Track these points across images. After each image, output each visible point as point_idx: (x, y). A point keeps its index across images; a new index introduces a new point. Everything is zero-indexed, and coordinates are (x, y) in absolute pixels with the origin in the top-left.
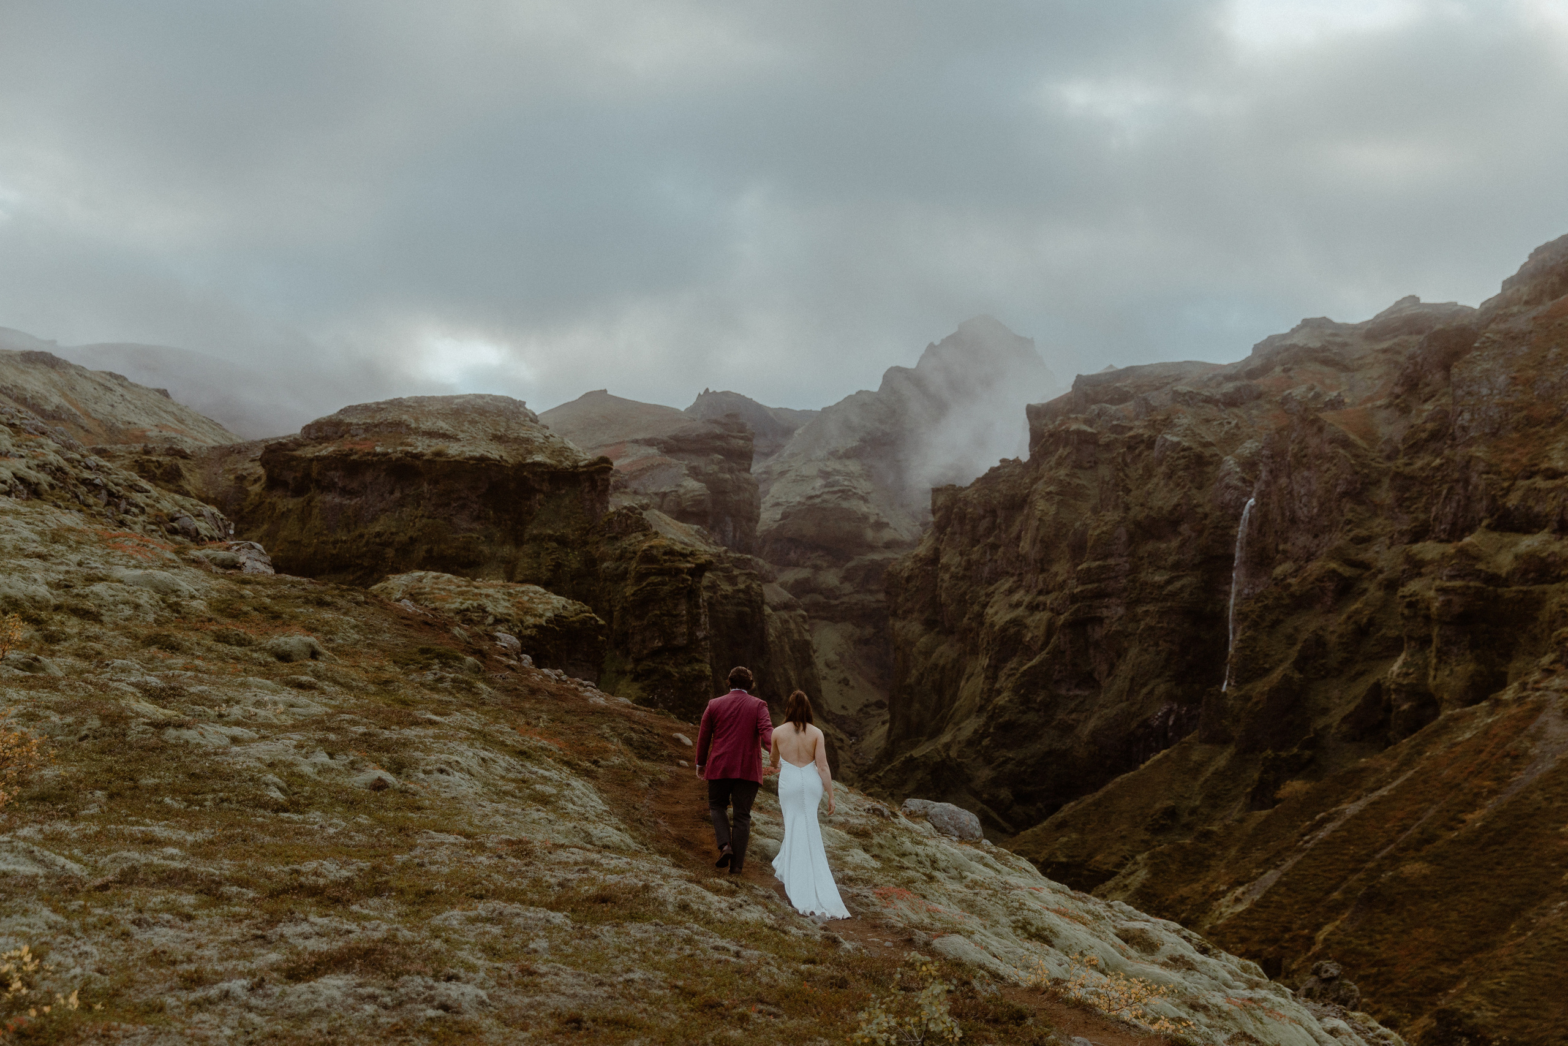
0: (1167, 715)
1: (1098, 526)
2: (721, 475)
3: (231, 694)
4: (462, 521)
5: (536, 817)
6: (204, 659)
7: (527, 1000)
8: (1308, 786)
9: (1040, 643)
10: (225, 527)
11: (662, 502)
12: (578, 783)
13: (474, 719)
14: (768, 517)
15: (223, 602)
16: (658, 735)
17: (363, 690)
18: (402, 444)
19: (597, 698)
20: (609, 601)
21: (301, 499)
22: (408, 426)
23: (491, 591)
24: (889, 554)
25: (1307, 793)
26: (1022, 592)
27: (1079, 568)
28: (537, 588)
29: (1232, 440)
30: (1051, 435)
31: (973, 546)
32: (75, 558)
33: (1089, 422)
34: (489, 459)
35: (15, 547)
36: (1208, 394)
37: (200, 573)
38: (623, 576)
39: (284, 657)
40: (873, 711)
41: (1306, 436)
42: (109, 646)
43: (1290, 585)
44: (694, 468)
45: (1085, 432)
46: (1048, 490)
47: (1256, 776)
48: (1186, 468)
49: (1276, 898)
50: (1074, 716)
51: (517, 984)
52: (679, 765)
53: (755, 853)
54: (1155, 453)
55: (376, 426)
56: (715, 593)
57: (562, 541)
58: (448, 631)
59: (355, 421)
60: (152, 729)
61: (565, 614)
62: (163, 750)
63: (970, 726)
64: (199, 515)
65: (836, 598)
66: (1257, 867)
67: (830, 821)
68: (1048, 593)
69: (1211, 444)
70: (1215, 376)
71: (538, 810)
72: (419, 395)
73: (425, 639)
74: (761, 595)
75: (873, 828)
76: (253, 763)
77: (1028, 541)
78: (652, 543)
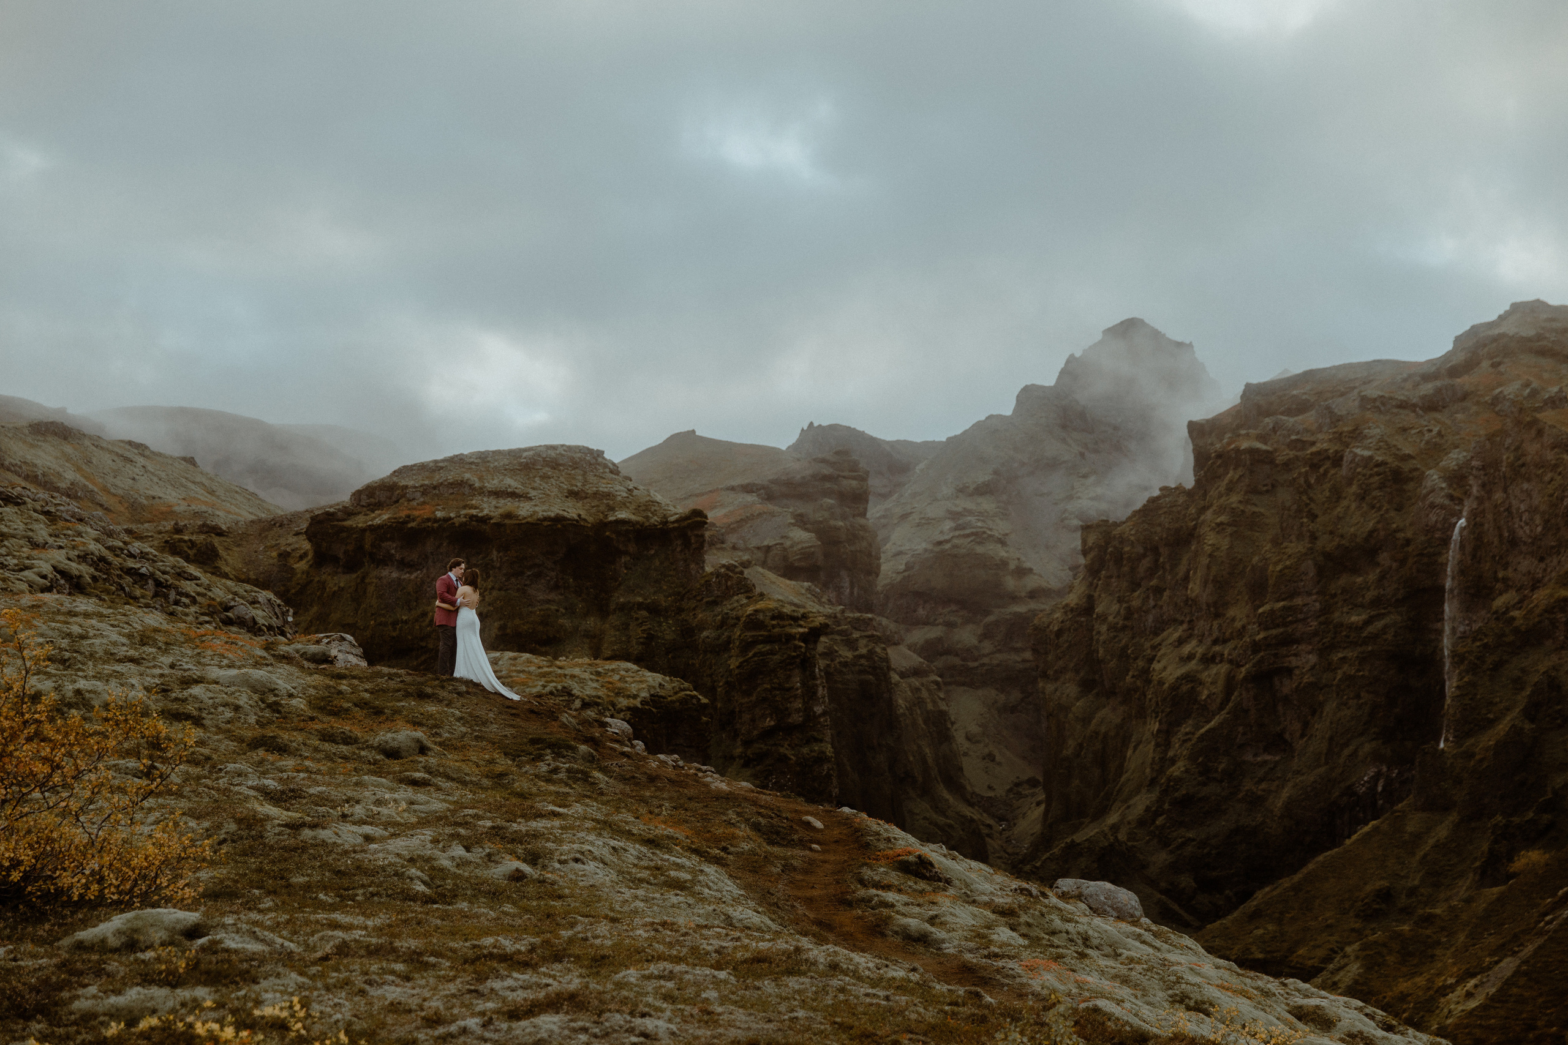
0: (1375, 779)
1: (1280, 561)
2: (832, 523)
3: (350, 794)
4: (539, 592)
5: (676, 902)
6: (313, 759)
7: (709, 1033)
8: (1547, 856)
9: (1219, 701)
10: (283, 614)
11: (766, 557)
12: (711, 870)
13: (595, 809)
14: (890, 569)
15: (323, 699)
16: (787, 818)
17: (478, 785)
18: (465, 507)
19: (719, 784)
20: (711, 676)
21: (354, 576)
22: (471, 486)
23: (577, 671)
24: (1033, 605)
25: (1547, 865)
26: (1194, 642)
27: (1261, 610)
28: (630, 665)
29: (1435, 450)
30: (1219, 456)
31: (1134, 591)
32: (167, 660)
33: (1262, 438)
34: (564, 518)
35: (106, 652)
36: (1402, 398)
37: (293, 669)
38: (726, 646)
39: (393, 754)
40: (1027, 791)
41: (1522, 441)
42: (216, 750)
43: (1513, 619)
44: (801, 515)
45: (1258, 450)
46: (1218, 520)
47: (1485, 847)
48: (1382, 486)
49: (1515, 990)
50: (1263, 786)
51: (699, 1021)
52: (811, 849)
53: (896, 933)
54: (1344, 471)
55: (435, 488)
56: (832, 660)
57: (654, 610)
58: (556, 719)
59: (411, 483)
60: (288, 831)
61: (662, 693)
62: (304, 849)
63: (1141, 802)
64: (254, 602)
65: (976, 660)
66: (1490, 955)
67: (974, 901)
68: (1225, 641)
69: (1410, 457)
70: (1410, 376)
71: (677, 895)
72: (482, 450)
73: (534, 728)
74: (887, 660)
75: (1020, 906)
76: (392, 859)
77: (1198, 582)
78: (758, 607)
